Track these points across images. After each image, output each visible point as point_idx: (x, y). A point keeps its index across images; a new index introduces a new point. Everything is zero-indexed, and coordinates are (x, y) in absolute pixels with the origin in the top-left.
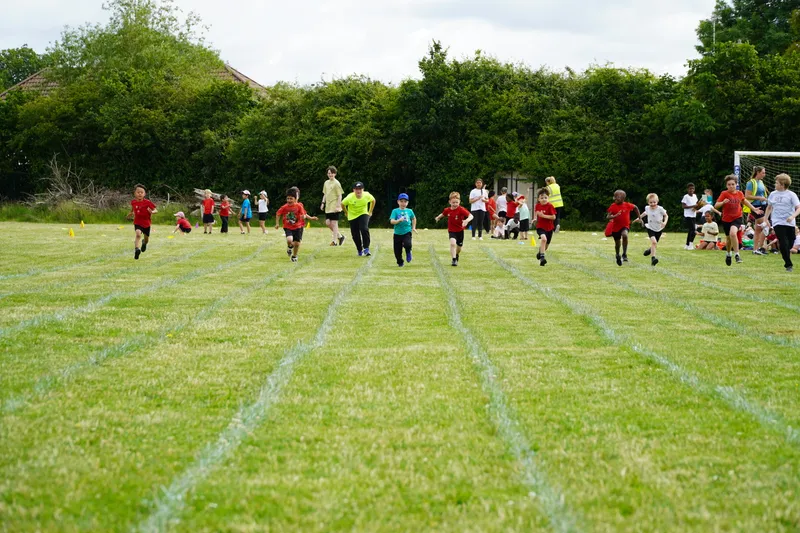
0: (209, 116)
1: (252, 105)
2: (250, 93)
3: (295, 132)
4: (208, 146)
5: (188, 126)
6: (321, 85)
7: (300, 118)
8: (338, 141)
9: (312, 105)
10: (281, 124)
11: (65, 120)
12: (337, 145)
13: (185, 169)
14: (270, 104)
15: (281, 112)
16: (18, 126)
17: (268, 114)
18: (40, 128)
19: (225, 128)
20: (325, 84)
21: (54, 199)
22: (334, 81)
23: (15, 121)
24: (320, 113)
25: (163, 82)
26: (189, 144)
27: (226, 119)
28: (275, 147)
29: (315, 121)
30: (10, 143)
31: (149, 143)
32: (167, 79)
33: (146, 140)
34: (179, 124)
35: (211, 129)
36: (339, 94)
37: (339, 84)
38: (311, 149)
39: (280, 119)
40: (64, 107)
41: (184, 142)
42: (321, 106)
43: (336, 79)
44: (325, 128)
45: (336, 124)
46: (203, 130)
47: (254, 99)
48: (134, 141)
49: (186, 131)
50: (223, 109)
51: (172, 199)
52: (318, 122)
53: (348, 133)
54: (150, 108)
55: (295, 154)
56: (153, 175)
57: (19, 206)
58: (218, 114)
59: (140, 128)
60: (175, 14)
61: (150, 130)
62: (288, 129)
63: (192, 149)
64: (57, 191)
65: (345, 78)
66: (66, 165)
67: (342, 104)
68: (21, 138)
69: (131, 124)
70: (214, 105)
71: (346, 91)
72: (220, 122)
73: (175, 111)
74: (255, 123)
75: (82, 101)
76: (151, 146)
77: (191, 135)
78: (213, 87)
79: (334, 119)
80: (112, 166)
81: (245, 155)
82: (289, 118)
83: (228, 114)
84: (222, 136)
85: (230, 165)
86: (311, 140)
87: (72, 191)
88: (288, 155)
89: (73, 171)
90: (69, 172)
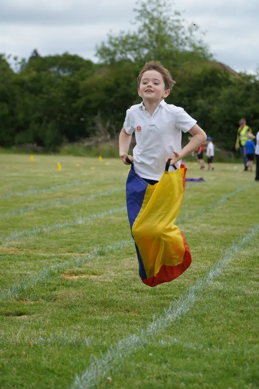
0: (202, 90)
1: (230, 83)
2: (228, 75)
4: (200, 110)
5: (188, 96)
10: (248, 96)
11: (109, 91)
14: (241, 83)
15: (249, 88)
16: (80, 95)
17: (240, 90)
18: (92, 97)
19: (212, 97)
21: (97, 142)
23: (78, 92)
25: (172, 67)
27: (213, 92)
30: (74, 105)
34: (181, 95)
35: (203, 98)
39: (249, 93)
40: (108, 83)
46: (197, 99)
47: (232, 78)
49: (186, 99)
50: (211, 86)
55: (256, 116)
57: (75, 146)
58: (207, 89)
60: (183, 24)
62: (253, 99)
64: (99, 136)
66: (106, 120)
68: (81, 102)
70: (205, 83)
72: (209, 94)
74: (231, 96)
75: (119, 79)
77: (190, 101)
78: (203, 72)
81: (224, 116)
82: (253, 92)
83: (214, 88)
84: (209, 103)
85: (214, 122)
87: (109, 136)
88: (252, 116)
89: (111, 123)
90: (108, 124)
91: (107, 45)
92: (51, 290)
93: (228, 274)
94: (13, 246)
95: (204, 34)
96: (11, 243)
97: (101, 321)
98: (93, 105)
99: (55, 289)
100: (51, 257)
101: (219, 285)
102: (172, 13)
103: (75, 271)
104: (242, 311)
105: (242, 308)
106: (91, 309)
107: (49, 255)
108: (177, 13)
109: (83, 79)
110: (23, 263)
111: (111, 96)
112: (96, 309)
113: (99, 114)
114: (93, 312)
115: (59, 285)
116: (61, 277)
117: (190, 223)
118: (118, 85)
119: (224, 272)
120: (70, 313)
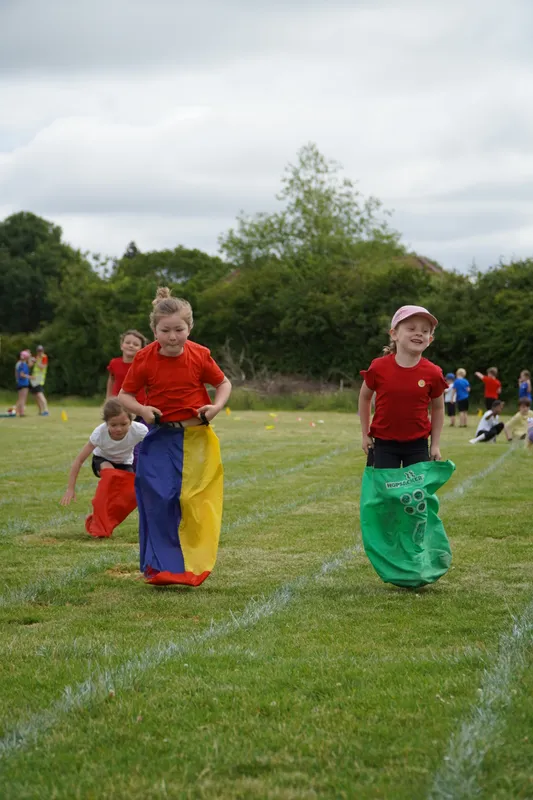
0: (386, 301)
1: (431, 289)
2: (428, 278)
3: (473, 316)
5: (366, 311)
6: (499, 268)
7: (477, 302)
8: (516, 325)
9: (490, 288)
10: (458, 308)
11: (241, 306)
12: (515, 329)
13: (362, 355)
14: (448, 289)
15: (459, 296)
17: (446, 299)
18: (218, 315)
20: (503, 266)
22: (512, 263)
24: (498, 296)
25: (340, 267)
26: (366, 330)
28: (452, 333)
29: (493, 305)
31: (322, 328)
32: (344, 264)
33: (321, 324)
34: (355, 309)
35: (388, 314)
36: (516, 276)
37: (517, 267)
38: (487, 334)
39: (457, 303)
40: (240, 293)
41: (361, 327)
42: (499, 289)
43: (515, 262)
44: (503, 312)
45: (514, 307)
46: (381, 315)
47: (433, 281)
48: (308, 326)
49: (363, 316)
50: (401, 295)
51: (345, 386)
52: (496, 307)
53: (527, 317)
54: (325, 293)
55: (472, 340)
56: (330, 361)
58: (395, 299)
59: (316, 312)
60: (356, 199)
61: (326, 315)
62: (466, 313)
63: (369, 335)
65: (524, 260)
66: (239, 351)
67: (521, 287)
69: (305, 308)
70: (392, 291)
71: (525, 274)
73: (351, 296)
75: (258, 287)
76: (326, 332)
77: (368, 319)
78: (390, 273)
79: (512, 302)
80: (288, 352)
82: (466, 302)
86: (488, 324)
87: (244, 377)
88: (465, 340)
89: (246, 357)
90: (242, 358)
91: (237, 235)
92: (85, 592)
93: (351, 567)
94: (51, 536)
95: (390, 214)
96: (47, 532)
97: (139, 628)
98: (218, 329)
99: (92, 590)
100: (101, 549)
101: (331, 582)
102: (341, 183)
103: (129, 566)
104: (349, 615)
105: (351, 610)
106: (132, 614)
107: (98, 547)
108: (348, 183)
109: (201, 289)
110: (56, 557)
111: (246, 314)
112: (139, 614)
113: (228, 341)
114: (135, 618)
115: (99, 585)
116: (106, 573)
117: (327, 501)
118: (257, 296)
119: (347, 565)
120: (100, 619)
